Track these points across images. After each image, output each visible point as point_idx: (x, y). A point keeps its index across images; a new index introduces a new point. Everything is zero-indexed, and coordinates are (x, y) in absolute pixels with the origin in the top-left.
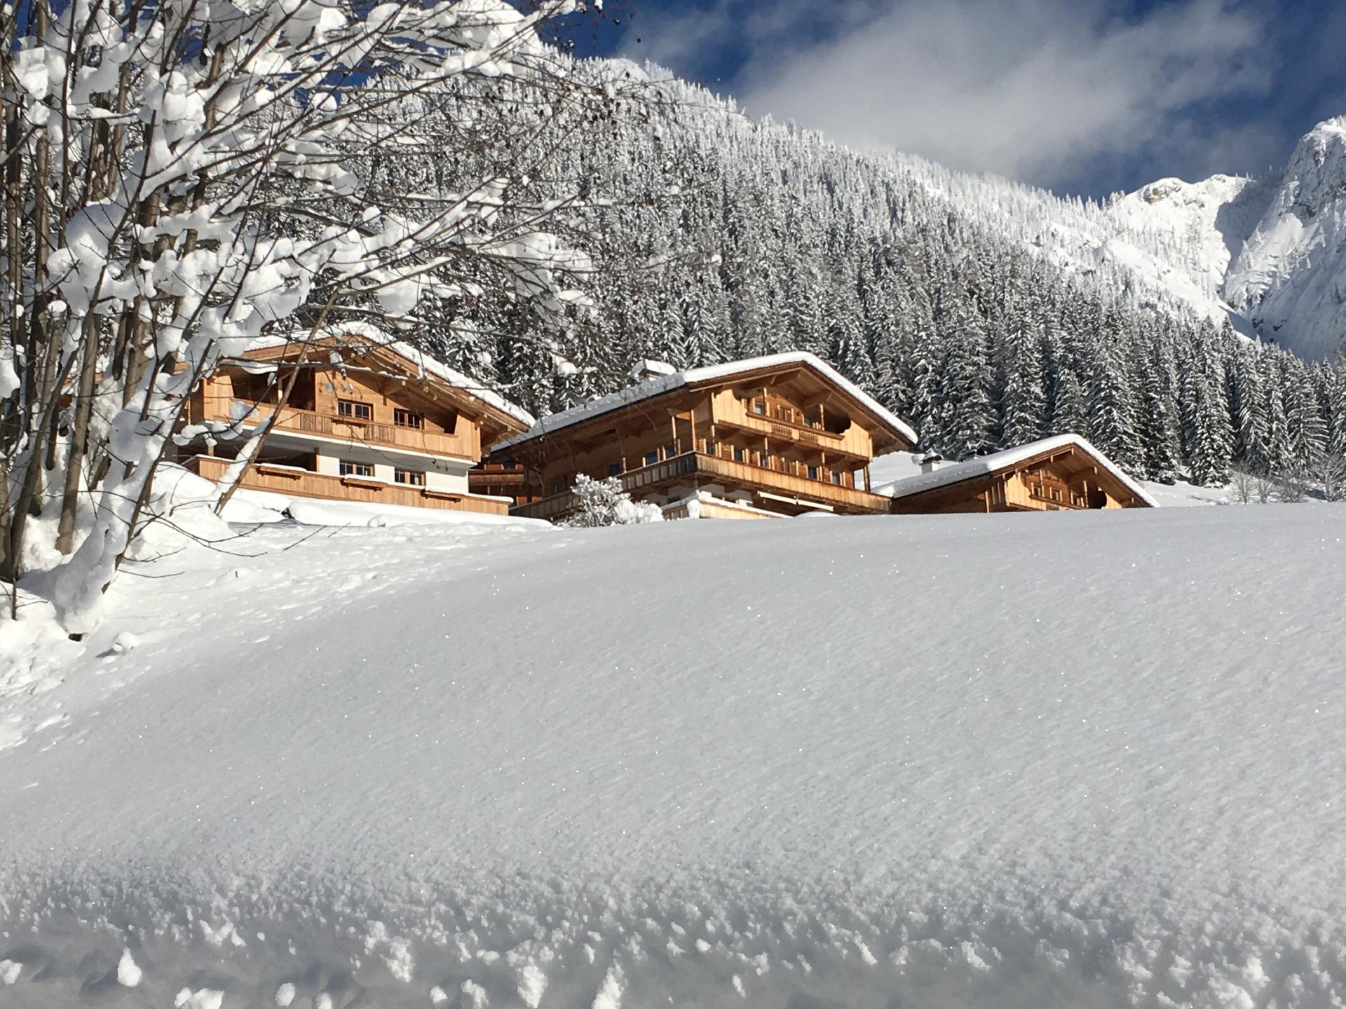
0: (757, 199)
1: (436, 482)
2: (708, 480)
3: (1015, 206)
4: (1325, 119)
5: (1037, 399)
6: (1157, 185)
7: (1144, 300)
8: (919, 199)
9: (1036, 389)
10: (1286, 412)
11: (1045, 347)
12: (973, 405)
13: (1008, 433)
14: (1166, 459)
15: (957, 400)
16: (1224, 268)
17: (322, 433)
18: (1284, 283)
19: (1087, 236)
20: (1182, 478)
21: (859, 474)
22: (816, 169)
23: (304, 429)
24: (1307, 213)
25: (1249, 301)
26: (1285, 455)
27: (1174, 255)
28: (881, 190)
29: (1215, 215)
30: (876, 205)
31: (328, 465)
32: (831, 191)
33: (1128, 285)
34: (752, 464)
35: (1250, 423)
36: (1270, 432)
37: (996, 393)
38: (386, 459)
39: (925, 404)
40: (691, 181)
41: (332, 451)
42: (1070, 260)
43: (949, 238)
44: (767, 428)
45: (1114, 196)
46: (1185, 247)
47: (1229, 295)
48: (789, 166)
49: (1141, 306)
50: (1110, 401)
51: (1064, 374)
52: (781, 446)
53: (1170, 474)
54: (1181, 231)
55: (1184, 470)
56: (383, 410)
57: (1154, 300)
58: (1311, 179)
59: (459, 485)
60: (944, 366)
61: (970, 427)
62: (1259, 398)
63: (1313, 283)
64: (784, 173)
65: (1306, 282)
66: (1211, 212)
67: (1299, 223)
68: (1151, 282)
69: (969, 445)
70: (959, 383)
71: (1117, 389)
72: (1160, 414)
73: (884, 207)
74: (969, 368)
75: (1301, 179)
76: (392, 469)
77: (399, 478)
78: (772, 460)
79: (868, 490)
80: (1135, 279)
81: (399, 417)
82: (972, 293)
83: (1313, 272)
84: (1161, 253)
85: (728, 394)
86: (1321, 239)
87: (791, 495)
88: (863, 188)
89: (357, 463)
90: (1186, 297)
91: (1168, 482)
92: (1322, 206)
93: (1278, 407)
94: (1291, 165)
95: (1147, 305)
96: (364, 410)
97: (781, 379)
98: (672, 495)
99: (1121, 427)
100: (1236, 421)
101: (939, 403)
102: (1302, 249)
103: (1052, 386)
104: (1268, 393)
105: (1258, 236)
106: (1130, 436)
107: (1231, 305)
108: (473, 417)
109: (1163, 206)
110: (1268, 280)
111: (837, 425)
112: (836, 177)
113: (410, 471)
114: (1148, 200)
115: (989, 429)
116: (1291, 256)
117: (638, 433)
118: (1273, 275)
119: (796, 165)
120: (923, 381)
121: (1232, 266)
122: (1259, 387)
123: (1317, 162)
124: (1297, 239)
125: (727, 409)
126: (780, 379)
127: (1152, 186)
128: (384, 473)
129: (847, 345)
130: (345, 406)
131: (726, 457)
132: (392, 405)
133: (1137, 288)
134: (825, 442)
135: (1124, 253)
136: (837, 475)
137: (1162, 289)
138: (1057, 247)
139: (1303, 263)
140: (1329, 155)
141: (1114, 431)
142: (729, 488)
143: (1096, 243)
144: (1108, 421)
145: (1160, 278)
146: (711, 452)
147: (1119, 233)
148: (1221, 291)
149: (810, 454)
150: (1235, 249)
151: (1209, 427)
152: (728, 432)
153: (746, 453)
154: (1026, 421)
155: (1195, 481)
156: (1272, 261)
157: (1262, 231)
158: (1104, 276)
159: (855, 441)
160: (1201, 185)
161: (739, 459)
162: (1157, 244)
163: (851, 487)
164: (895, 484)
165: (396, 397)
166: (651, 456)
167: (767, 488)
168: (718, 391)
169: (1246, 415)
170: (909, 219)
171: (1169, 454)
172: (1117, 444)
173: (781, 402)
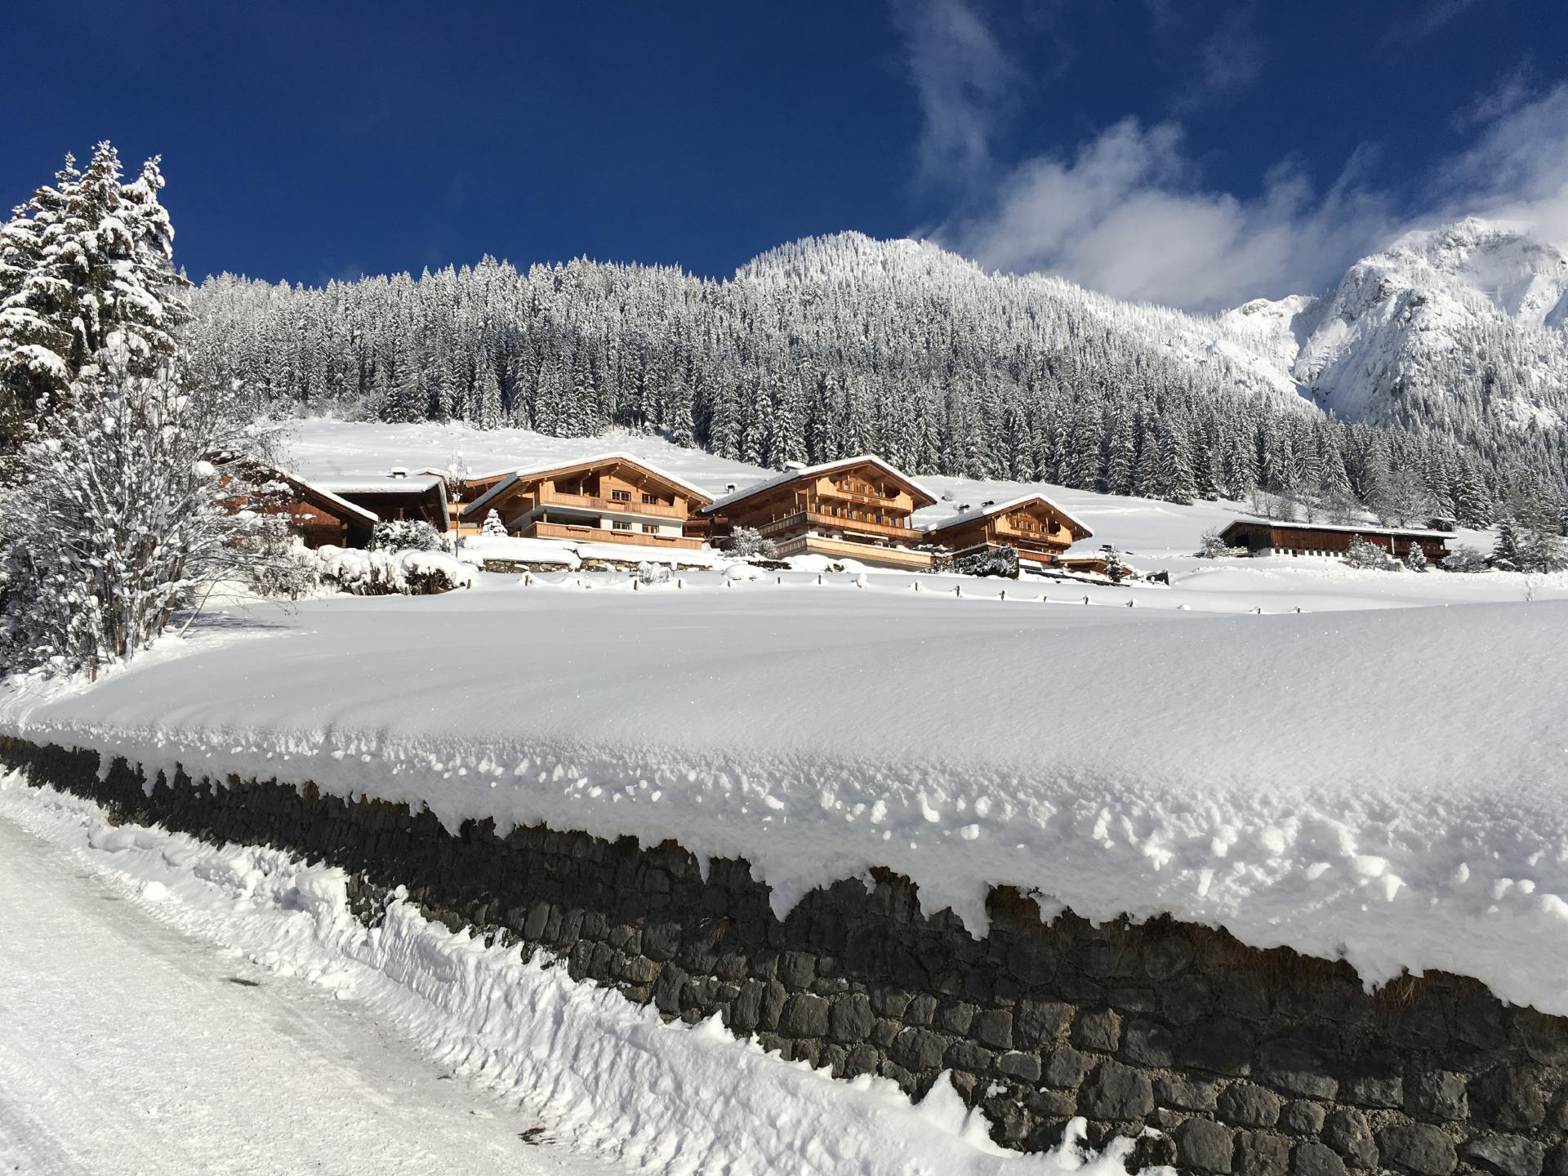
0: (972, 329)
1: (664, 531)
2: (813, 526)
3: (1157, 320)
4: (1364, 257)
5: (1129, 451)
6: (1251, 303)
7: (1238, 378)
8: (1088, 321)
9: (1129, 445)
10: (1294, 453)
11: (1138, 419)
12: (1090, 455)
13: (1111, 472)
14: (1211, 485)
15: (1080, 452)
16: (1295, 355)
17: (601, 508)
18: (1334, 364)
19: (1204, 338)
20: (1223, 496)
21: (907, 519)
22: (1024, 304)
23: (593, 506)
24: (1350, 318)
25: (1310, 376)
26: (1292, 480)
27: (1261, 348)
28: (1064, 315)
29: (1289, 323)
30: (1060, 326)
31: (607, 525)
32: (1033, 318)
33: (1228, 369)
34: (842, 516)
35: (1270, 461)
36: (1283, 467)
37: (1104, 446)
38: (637, 520)
39: (1061, 455)
40: (932, 320)
41: (608, 517)
42: (1190, 354)
43: (1106, 344)
44: (849, 497)
45: (1223, 312)
46: (1269, 342)
47: (1297, 373)
48: (1007, 303)
49: (1236, 383)
50: (1173, 451)
51: (1149, 435)
52: (858, 506)
53: (1214, 494)
54: (1267, 332)
55: (1225, 491)
56: (636, 494)
57: (1244, 378)
58: (1353, 296)
59: (677, 532)
60: (1073, 431)
61: (1088, 469)
62: (1277, 445)
63: (1353, 363)
64: (1004, 308)
65: (1347, 364)
66: (1287, 322)
67: (1345, 325)
68: (1244, 366)
69: (1087, 479)
70: (1082, 442)
71: (1178, 444)
72: (1208, 458)
73: (1066, 327)
74: (1088, 433)
75: (1347, 296)
76: (640, 526)
77: (645, 529)
78: (855, 513)
79: (911, 529)
80: (1232, 365)
81: (645, 499)
82: (1101, 384)
83: (1353, 356)
84: (1252, 347)
85: (826, 480)
86: (1359, 335)
87: (863, 532)
88: (1053, 315)
89: (621, 523)
90: (1268, 375)
91: (1213, 499)
92: (1360, 314)
93: (1289, 451)
94: (1340, 288)
95: (1240, 381)
96: (626, 496)
97: (858, 470)
98: (798, 532)
99: (1179, 467)
100: (1261, 459)
101: (1070, 454)
102: (1346, 342)
103: (1139, 441)
104: (1283, 442)
105: (1318, 334)
106: (1185, 472)
107: (1299, 379)
108: (683, 497)
109: (1256, 317)
110: (1322, 362)
111: (892, 493)
112: (1036, 309)
113: (650, 526)
114: (1246, 313)
115: (1101, 469)
116: (1339, 346)
117: (782, 500)
118: (1326, 359)
119: (1012, 302)
120: (1060, 441)
121: (1300, 354)
122: (1276, 438)
123: (1357, 285)
124: (1343, 336)
125: (825, 488)
126: (856, 471)
127: (1248, 304)
128: (637, 528)
129: (1015, 421)
130: (616, 494)
131: (827, 514)
132: (641, 492)
133: (1234, 370)
134: (884, 503)
135: (1227, 348)
136: (894, 520)
137: (1252, 370)
138: (1182, 346)
139: (1346, 351)
140: (1365, 280)
141: (1175, 470)
142: (827, 531)
143: (1209, 342)
144: (1172, 464)
145: (1250, 363)
146: (818, 510)
147: (1225, 335)
148: (1292, 370)
149: (876, 510)
150: (1302, 343)
151: (1241, 465)
152: (826, 500)
153: (839, 510)
154: (1122, 464)
155: (1231, 498)
156: (1326, 350)
157: (1320, 331)
158: (1213, 363)
159: (903, 501)
160: (1281, 303)
161: (835, 514)
162: (1252, 342)
163: (902, 527)
164: (938, 523)
165: (643, 488)
166: (788, 512)
167: (849, 529)
168: (819, 479)
169: (1268, 456)
170: (1082, 333)
171: (1213, 482)
172: (1177, 478)
173: (860, 482)
